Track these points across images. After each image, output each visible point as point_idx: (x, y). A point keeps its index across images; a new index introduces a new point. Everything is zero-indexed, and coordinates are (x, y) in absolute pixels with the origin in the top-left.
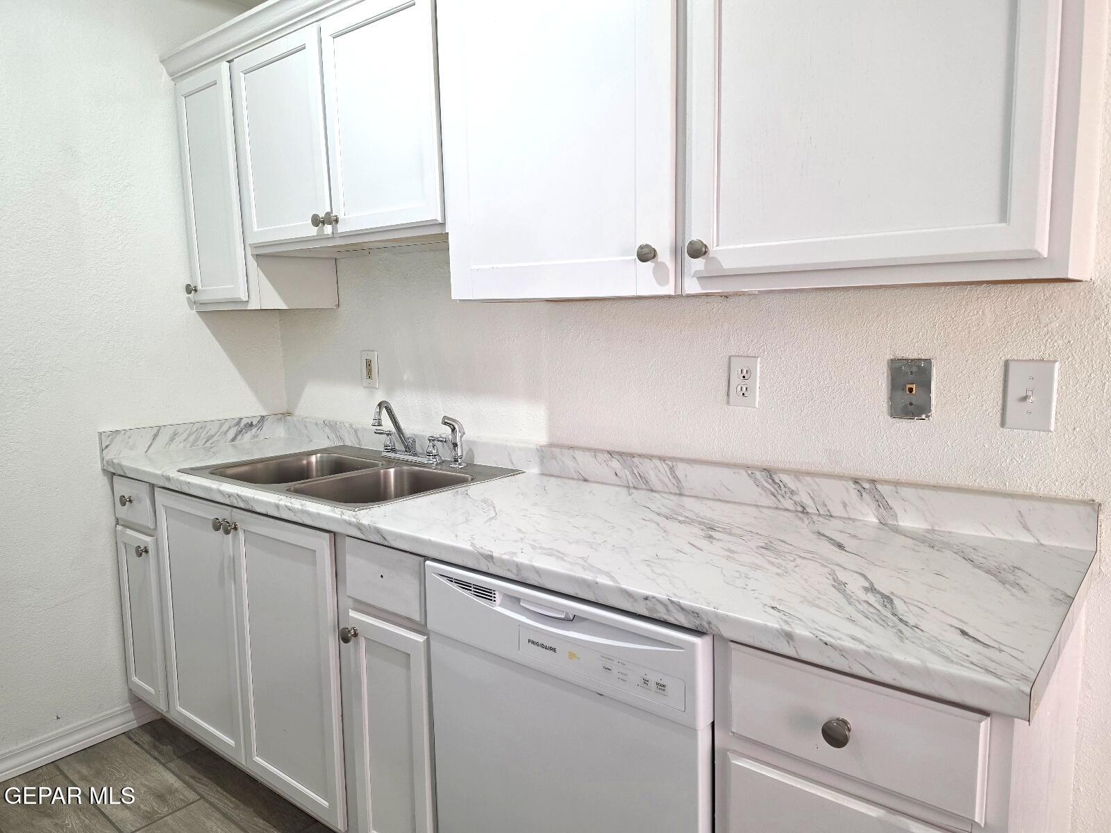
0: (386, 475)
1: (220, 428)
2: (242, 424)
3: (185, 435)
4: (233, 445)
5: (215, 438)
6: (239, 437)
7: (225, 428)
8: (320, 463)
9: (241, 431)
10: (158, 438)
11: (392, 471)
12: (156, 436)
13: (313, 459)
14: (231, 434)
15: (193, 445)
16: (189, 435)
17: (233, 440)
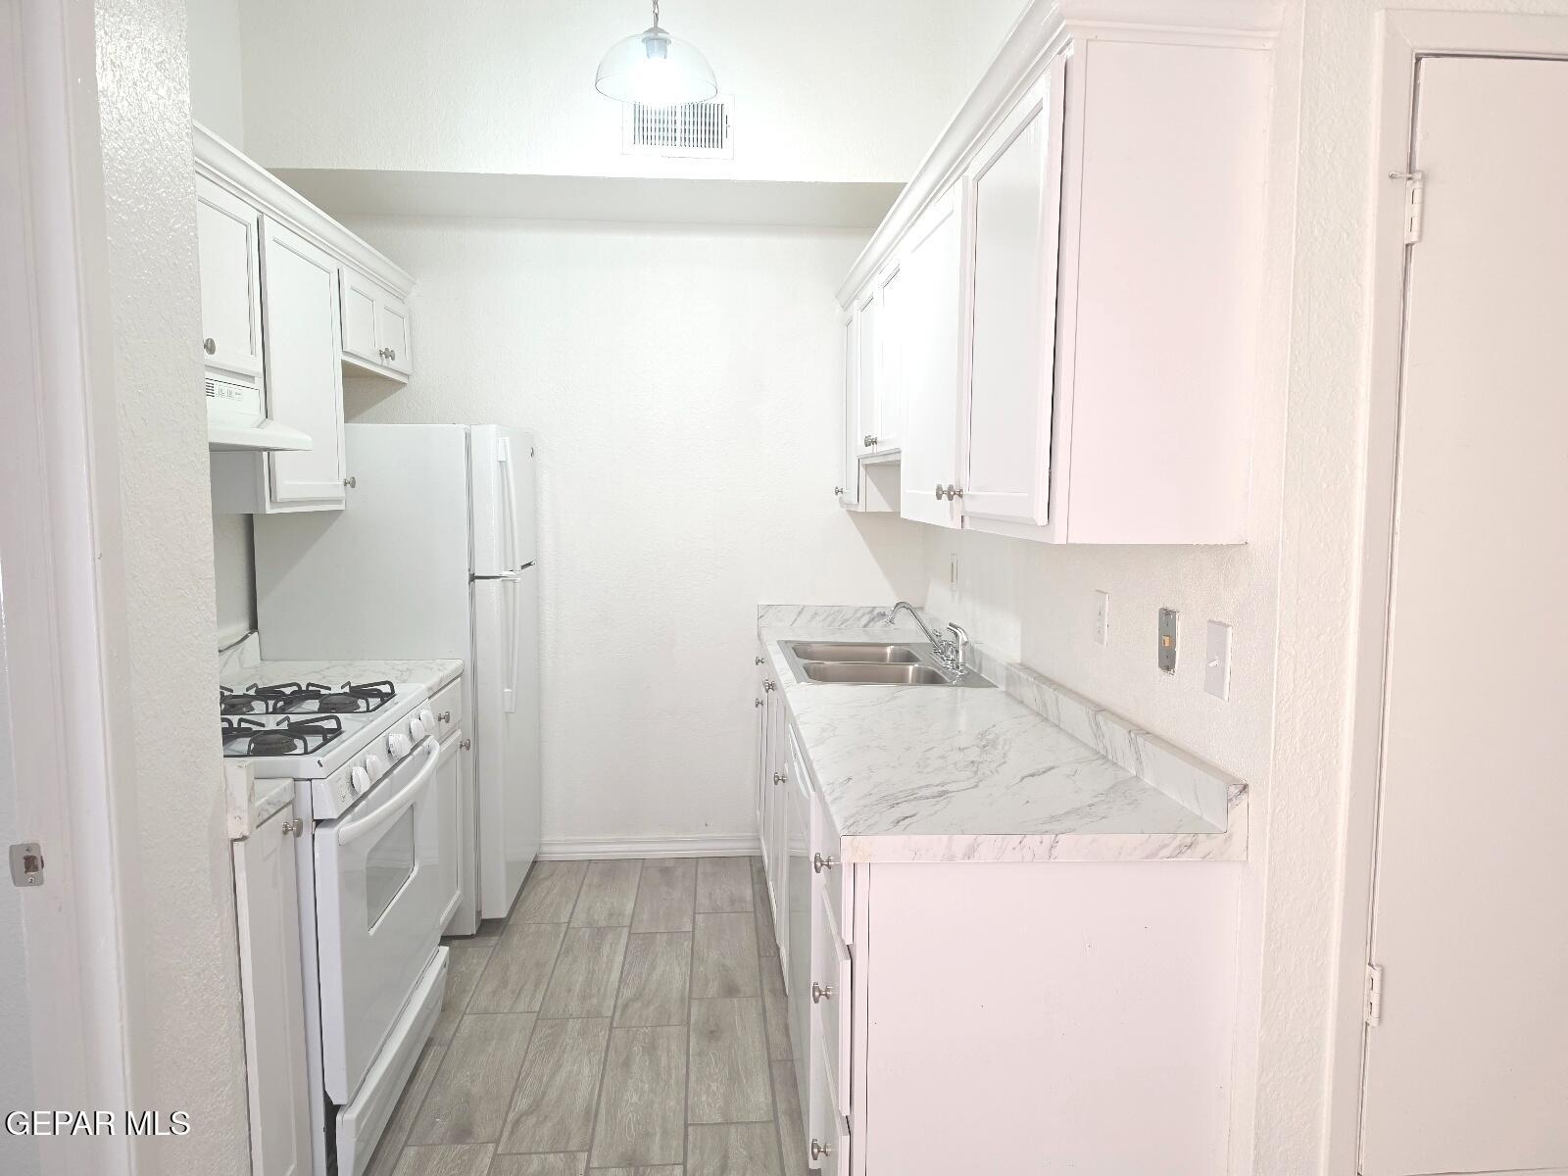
0: (908, 669)
1: (855, 614)
2: (876, 612)
3: (822, 617)
4: (864, 631)
5: (849, 623)
6: (871, 624)
7: (859, 615)
8: (893, 653)
9: (873, 619)
10: (802, 616)
11: (911, 668)
12: (800, 613)
13: (889, 650)
14: (864, 620)
15: (830, 625)
16: (828, 616)
17: (866, 626)
